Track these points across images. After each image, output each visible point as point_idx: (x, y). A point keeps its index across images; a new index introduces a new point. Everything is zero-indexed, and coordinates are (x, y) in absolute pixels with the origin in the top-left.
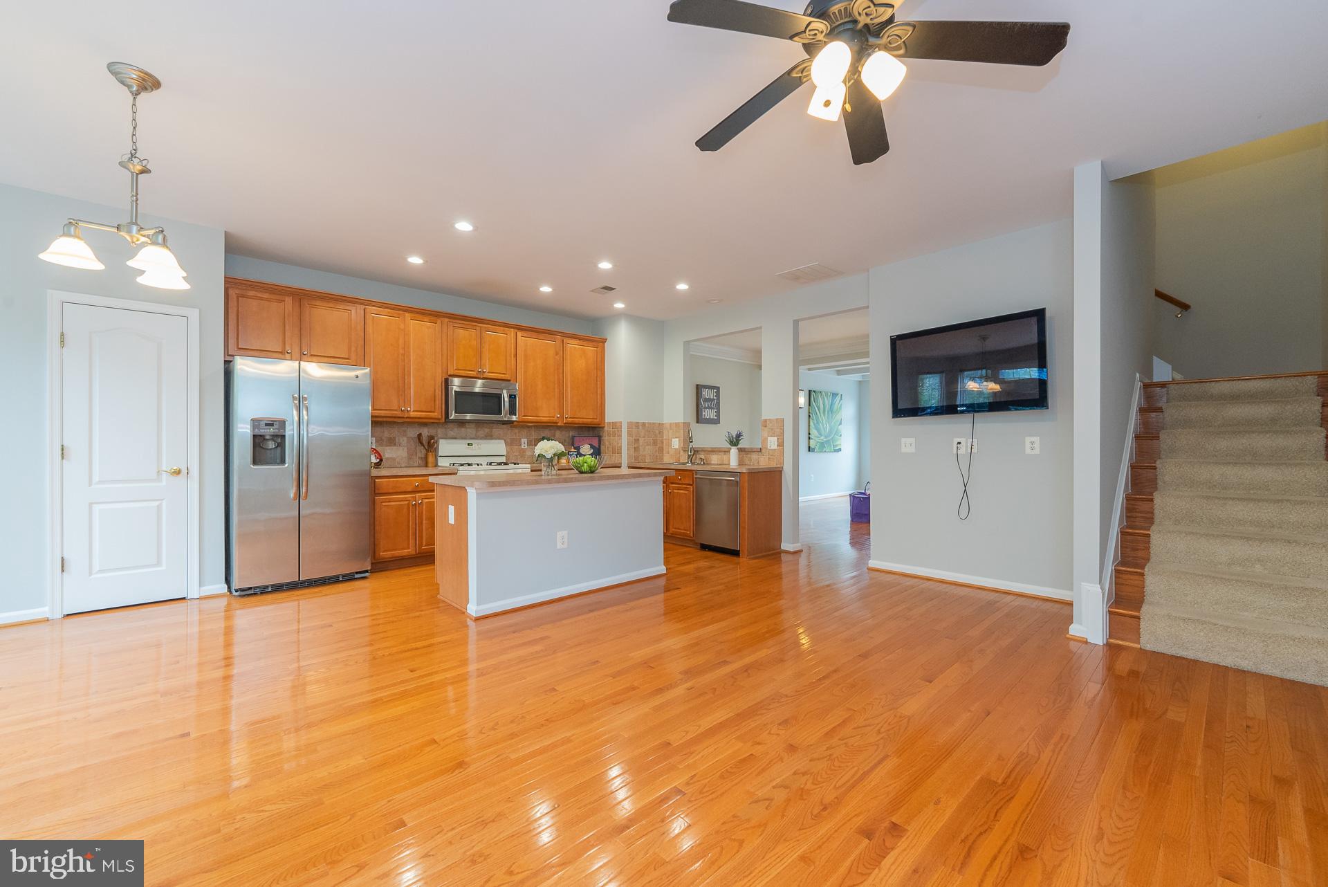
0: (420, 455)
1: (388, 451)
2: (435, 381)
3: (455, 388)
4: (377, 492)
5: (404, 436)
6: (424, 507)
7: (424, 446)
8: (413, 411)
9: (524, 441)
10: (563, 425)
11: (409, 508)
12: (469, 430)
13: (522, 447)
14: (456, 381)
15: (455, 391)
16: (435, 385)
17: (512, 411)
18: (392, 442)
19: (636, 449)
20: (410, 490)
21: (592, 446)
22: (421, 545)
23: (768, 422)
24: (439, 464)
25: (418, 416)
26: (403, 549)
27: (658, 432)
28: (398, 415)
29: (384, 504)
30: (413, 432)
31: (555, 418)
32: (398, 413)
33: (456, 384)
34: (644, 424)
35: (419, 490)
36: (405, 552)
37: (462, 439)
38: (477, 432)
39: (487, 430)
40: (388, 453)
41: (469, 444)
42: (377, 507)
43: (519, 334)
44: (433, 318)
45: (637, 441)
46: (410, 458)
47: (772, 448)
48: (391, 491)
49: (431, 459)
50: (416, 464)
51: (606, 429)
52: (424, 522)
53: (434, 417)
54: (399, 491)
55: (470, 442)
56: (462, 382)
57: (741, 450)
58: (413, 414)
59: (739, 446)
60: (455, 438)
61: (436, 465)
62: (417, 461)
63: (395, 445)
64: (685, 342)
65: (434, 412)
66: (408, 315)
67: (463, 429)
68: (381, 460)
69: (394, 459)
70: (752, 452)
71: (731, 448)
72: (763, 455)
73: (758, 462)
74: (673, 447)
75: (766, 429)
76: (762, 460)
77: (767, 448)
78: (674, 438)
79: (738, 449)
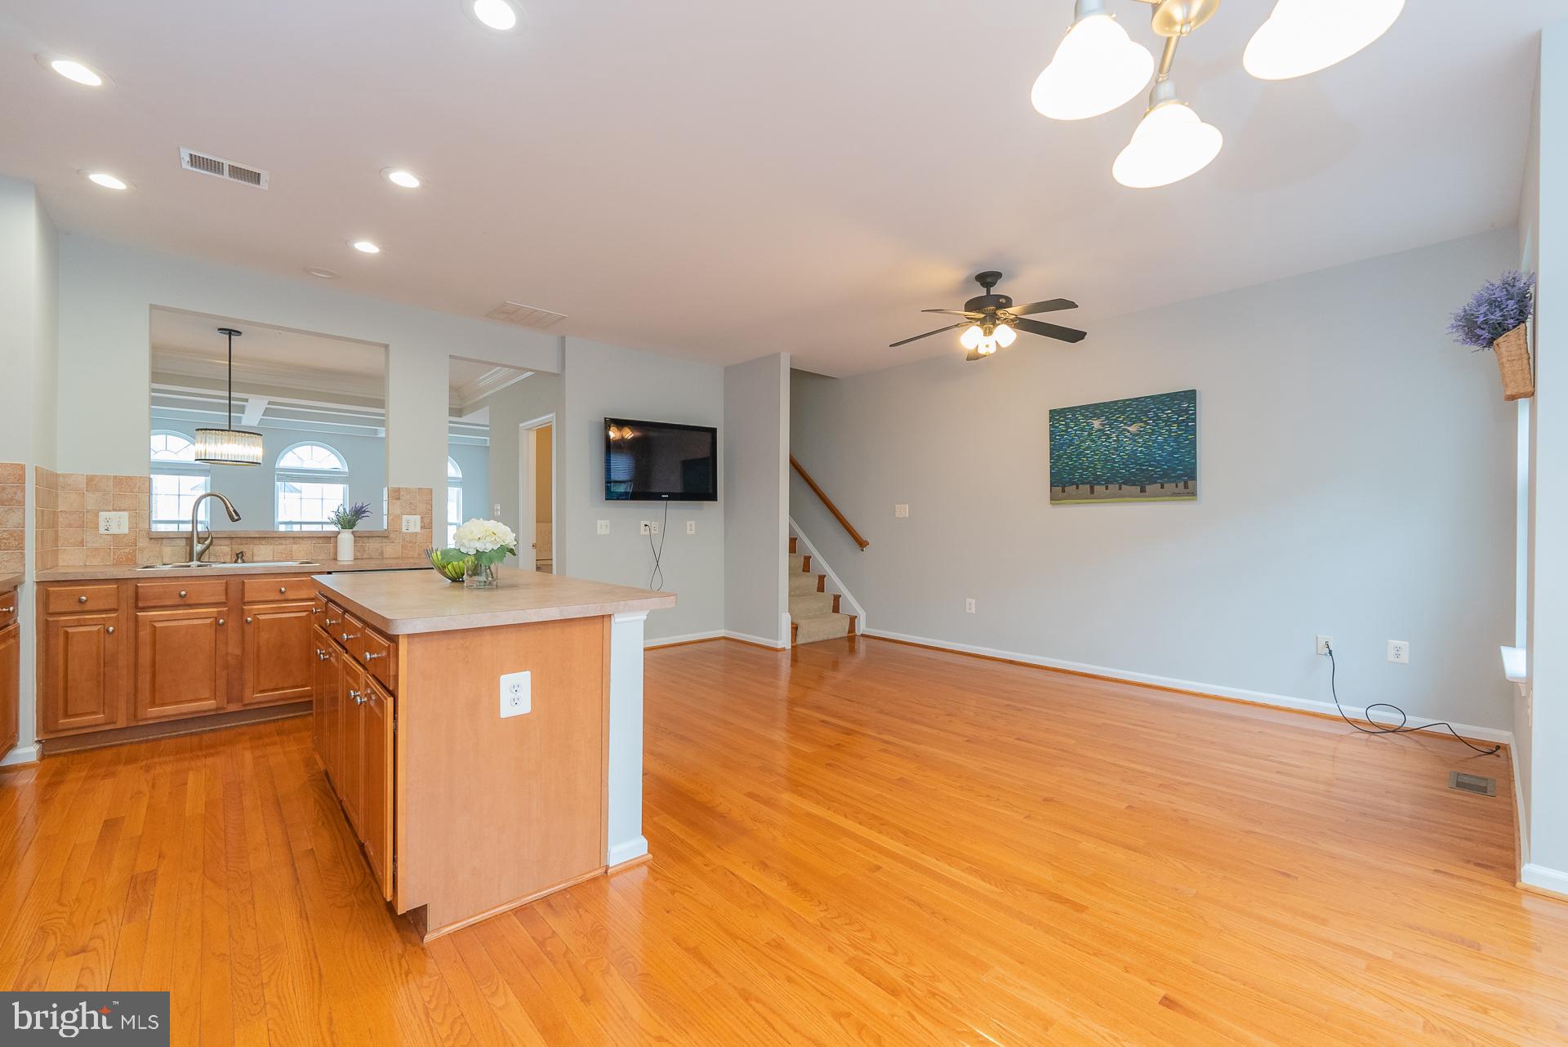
23: (402, 493)
47: (410, 531)
57: (357, 537)
59: (354, 529)
70: (368, 537)
71: (339, 533)
72: (393, 542)
73: (382, 553)
74: (102, 530)
75: (398, 502)
76: (390, 550)
77: (400, 532)
78: (109, 511)
79: (353, 533)
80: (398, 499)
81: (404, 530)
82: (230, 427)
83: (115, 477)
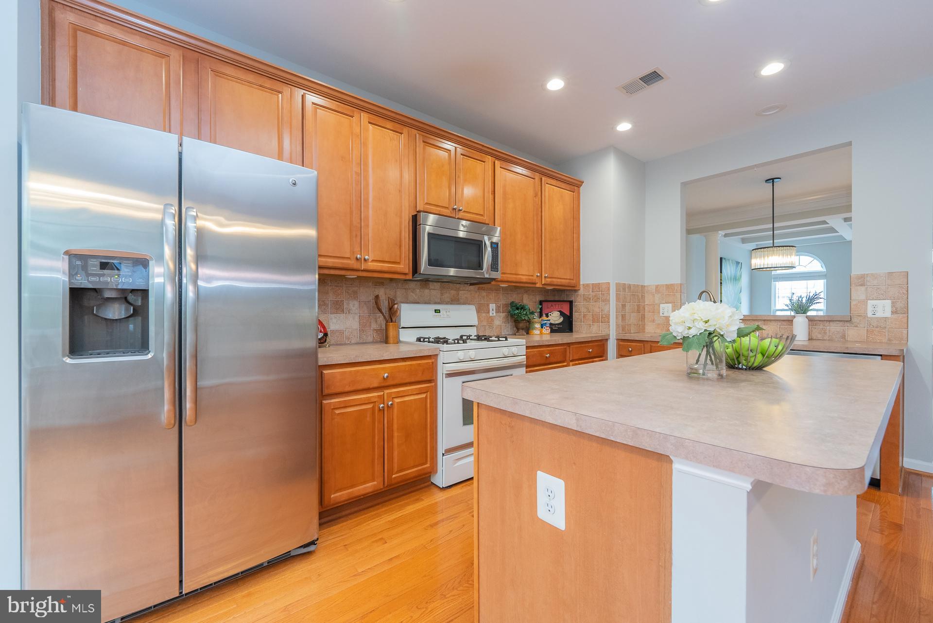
0: (374, 326)
1: (334, 320)
2: (401, 217)
3: (428, 229)
4: (326, 392)
5: (355, 298)
6: (395, 411)
7: (382, 312)
8: (373, 261)
9: (492, 306)
10: (541, 286)
11: (373, 413)
12: (433, 292)
13: (491, 315)
14: (431, 219)
15: (429, 234)
16: (401, 223)
17: (494, 266)
18: (338, 307)
19: (623, 317)
20: (375, 385)
21: (562, 314)
22: (391, 472)
23: (867, 279)
24: (401, 339)
25: (379, 269)
26: (365, 483)
27: (640, 296)
28: (351, 267)
29: (337, 412)
30: (367, 294)
31: (535, 277)
32: (352, 263)
33: (430, 223)
34: (630, 286)
35: (387, 384)
36: (369, 487)
37: (426, 303)
38: (442, 294)
39: (453, 292)
40: (335, 323)
41: (436, 311)
42: (327, 417)
43: (498, 163)
44: (398, 127)
45: (624, 306)
46: (362, 331)
47: (878, 315)
48: (347, 389)
49: (391, 333)
50: (370, 339)
51: (582, 291)
52: (396, 434)
53: (399, 270)
54: (360, 387)
55: (437, 307)
56: (438, 221)
57: (812, 321)
58: (372, 265)
60: (418, 303)
61: (398, 342)
62: (370, 336)
63: (343, 311)
64: (682, 183)
65: (399, 263)
66: (365, 116)
67: (427, 291)
68: (326, 335)
69: (341, 332)
70: (830, 321)
71: (794, 317)
72: (857, 326)
73: (844, 337)
74: (661, 315)
75: (863, 288)
76: (852, 333)
77: (865, 317)
78: (664, 303)
79: (807, 317)
80: (862, 285)
81: (870, 315)
82: (773, 245)
83: (666, 285)
